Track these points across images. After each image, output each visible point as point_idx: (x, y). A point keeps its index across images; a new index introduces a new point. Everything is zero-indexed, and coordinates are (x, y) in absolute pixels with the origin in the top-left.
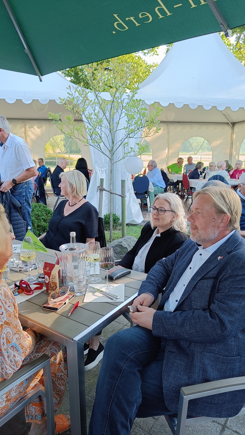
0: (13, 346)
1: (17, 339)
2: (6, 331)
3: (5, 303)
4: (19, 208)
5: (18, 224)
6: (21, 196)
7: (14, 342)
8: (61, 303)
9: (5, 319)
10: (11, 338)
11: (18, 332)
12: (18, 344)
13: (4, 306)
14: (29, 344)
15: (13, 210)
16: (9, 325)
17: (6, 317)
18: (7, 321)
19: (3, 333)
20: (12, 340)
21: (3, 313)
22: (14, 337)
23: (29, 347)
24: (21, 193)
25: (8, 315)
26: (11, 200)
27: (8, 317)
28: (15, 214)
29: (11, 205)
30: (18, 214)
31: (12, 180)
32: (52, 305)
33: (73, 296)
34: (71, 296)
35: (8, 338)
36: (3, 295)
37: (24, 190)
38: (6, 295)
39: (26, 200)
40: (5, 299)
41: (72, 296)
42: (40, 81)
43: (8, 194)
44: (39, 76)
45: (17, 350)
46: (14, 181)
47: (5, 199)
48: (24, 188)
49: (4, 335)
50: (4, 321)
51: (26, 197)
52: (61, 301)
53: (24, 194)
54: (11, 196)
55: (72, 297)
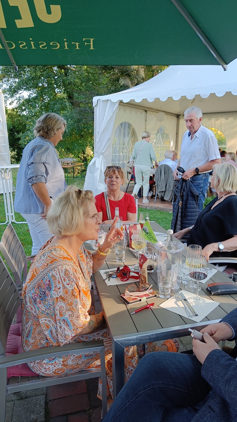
0: (64, 320)
1: (69, 315)
2: (60, 305)
3: (64, 280)
4: (196, 196)
5: (192, 213)
6: (199, 187)
7: (66, 317)
8: (136, 299)
9: (61, 294)
10: (63, 312)
11: (72, 309)
12: (70, 321)
13: (62, 282)
14: (83, 325)
15: (190, 198)
16: (64, 300)
17: (62, 292)
18: (63, 296)
19: (57, 305)
20: (64, 314)
21: (60, 288)
22: (67, 312)
23: (82, 327)
24: (199, 184)
25: (65, 292)
26: (190, 187)
27: (64, 293)
28: (191, 202)
29: (189, 193)
30: (194, 202)
31: (195, 169)
32: (127, 297)
33: (156, 296)
34: (151, 295)
35: (61, 311)
36: (63, 273)
37: (203, 181)
38: (67, 273)
39: (202, 191)
40: (65, 276)
41: (154, 295)
42: (224, 71)
43: (188, 181)
44: (222, 65)
45: (68, 325)
46: (197, 170)
47: (185, 186)
48: (203, 180)
49: (58, 308)
50: (59, 296)
51: (203, 189)
52: (138, 296)
53: (202, 185)
54: (191, 184)
55: (153, 297)
